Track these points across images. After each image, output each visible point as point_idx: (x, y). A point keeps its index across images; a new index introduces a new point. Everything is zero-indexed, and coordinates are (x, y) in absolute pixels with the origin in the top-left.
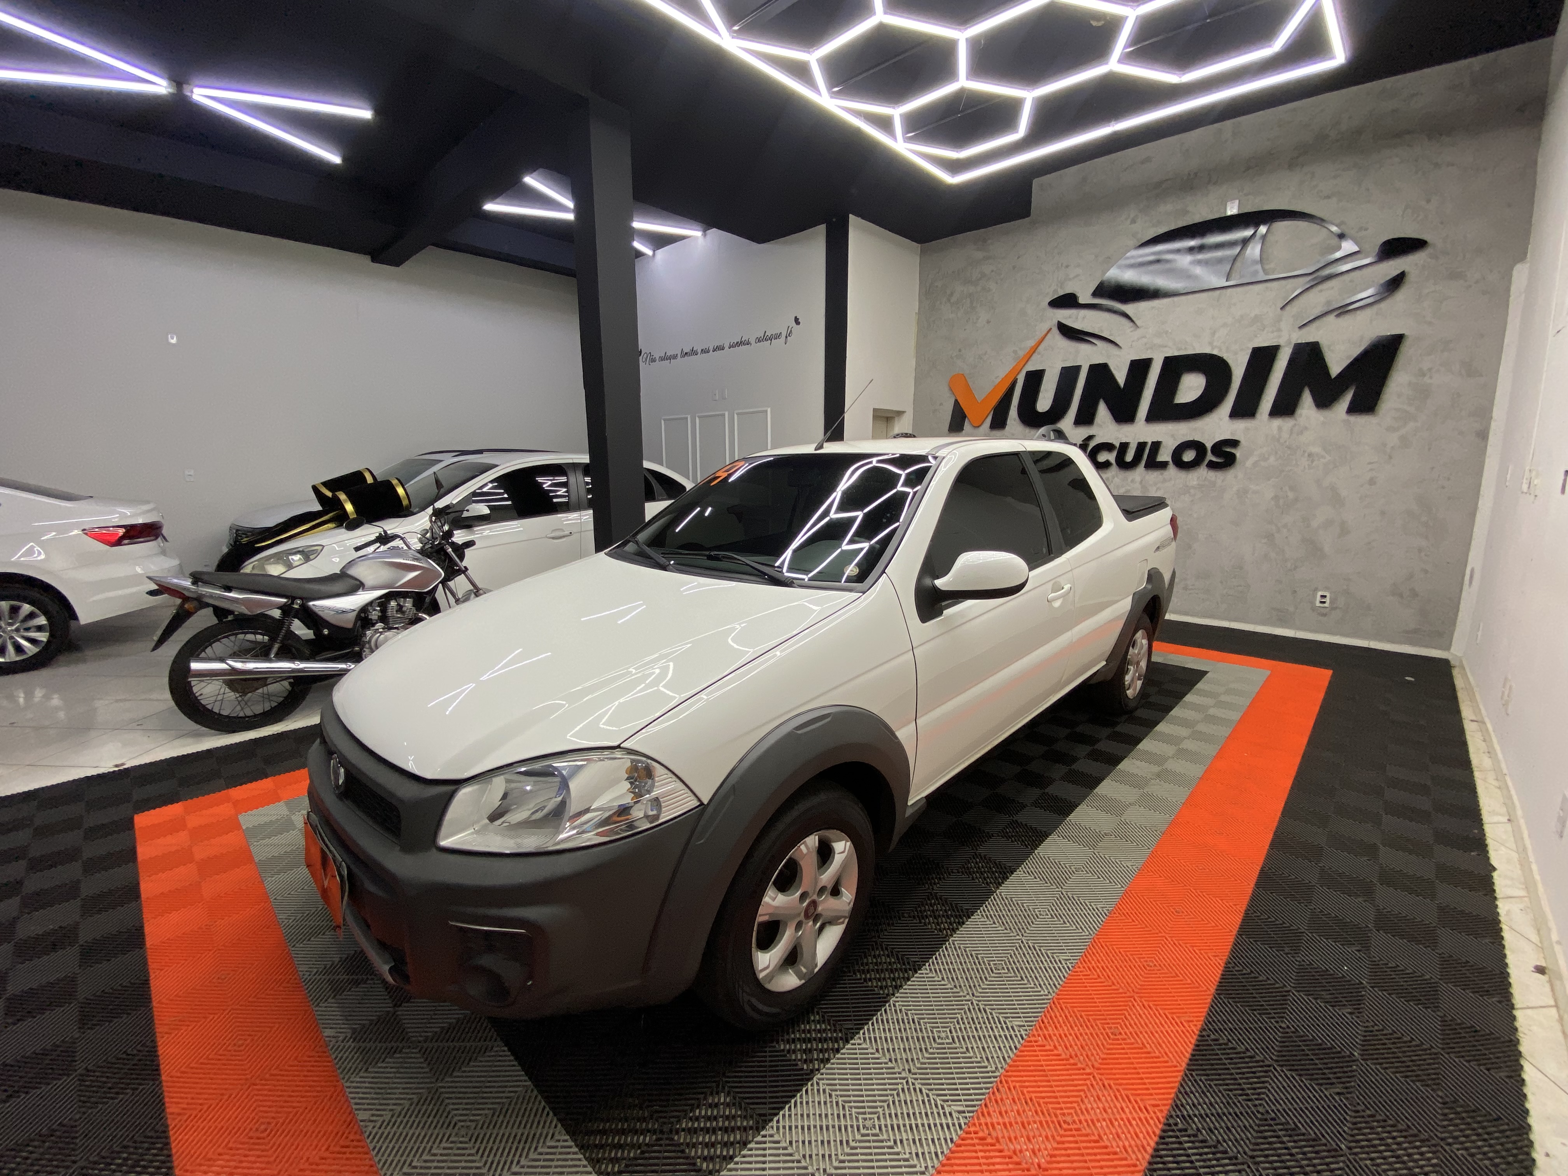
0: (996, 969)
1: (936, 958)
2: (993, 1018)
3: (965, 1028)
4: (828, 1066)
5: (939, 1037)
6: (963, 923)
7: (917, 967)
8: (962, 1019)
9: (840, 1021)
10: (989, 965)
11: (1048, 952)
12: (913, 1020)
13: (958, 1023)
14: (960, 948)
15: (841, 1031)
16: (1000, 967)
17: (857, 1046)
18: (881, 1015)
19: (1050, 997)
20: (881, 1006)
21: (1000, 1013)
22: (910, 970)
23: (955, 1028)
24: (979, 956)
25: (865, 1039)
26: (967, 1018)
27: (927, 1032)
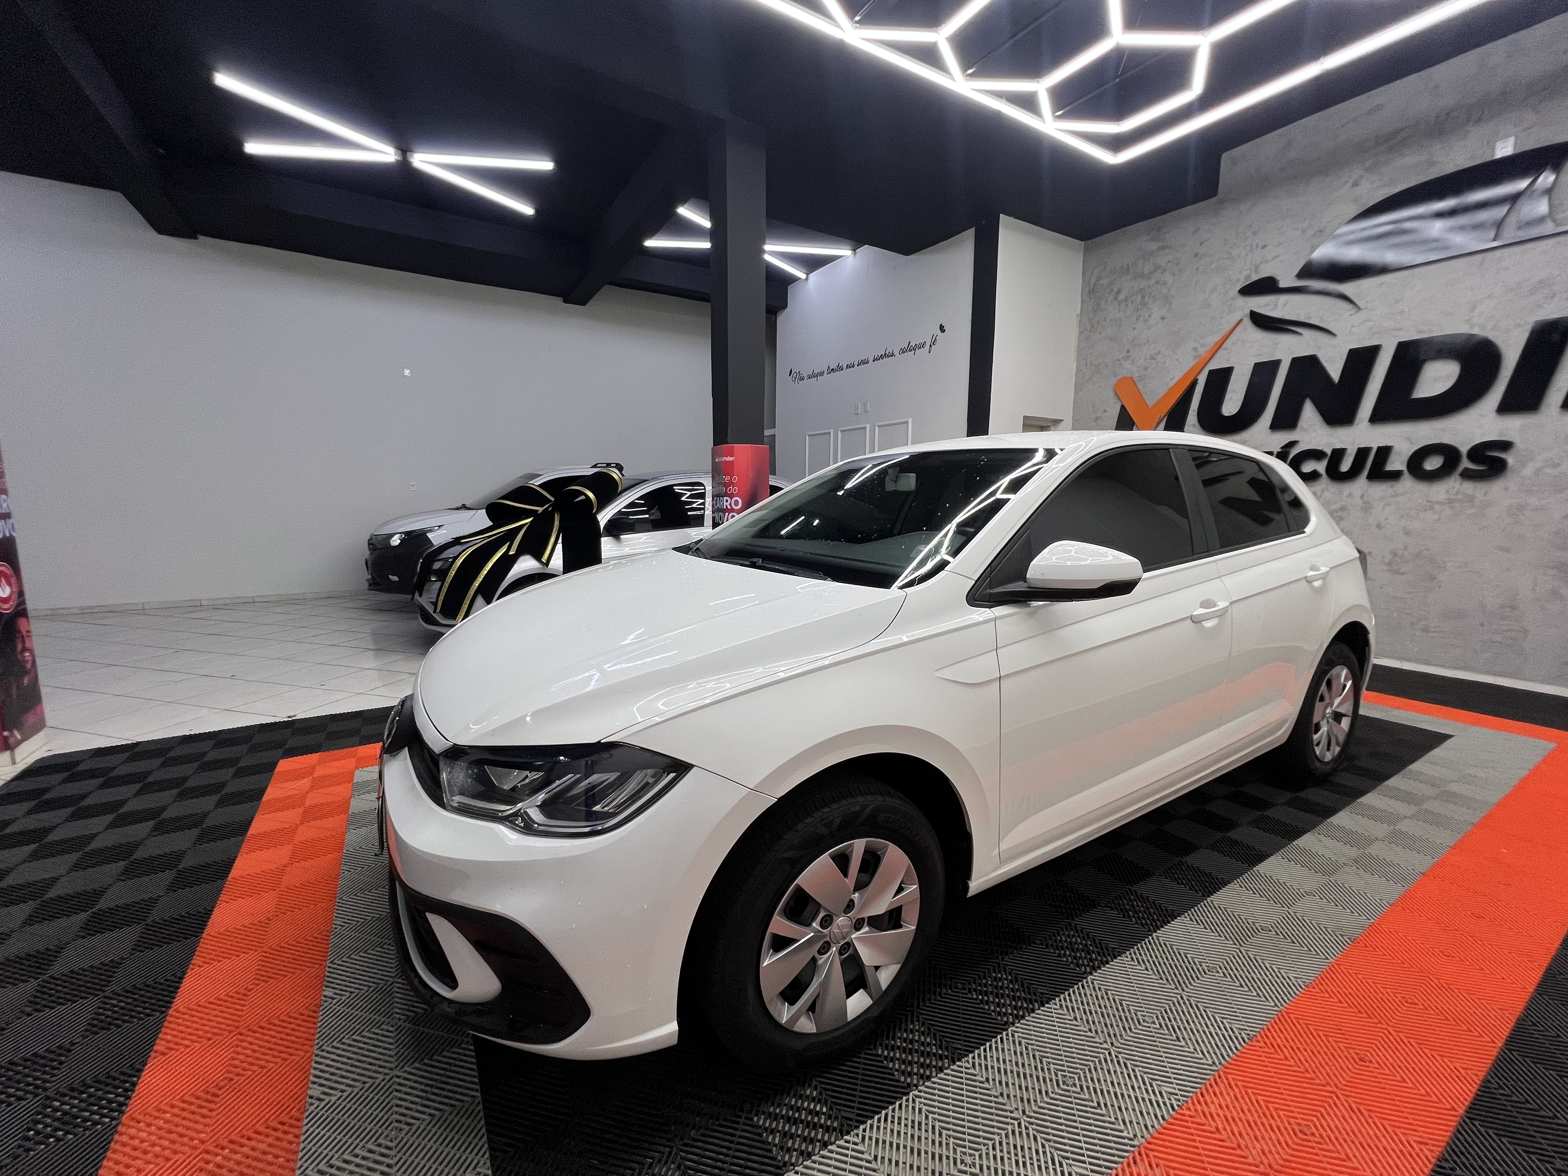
0: (1064, 1083)
1: (985, 1050)
2: (1044, 1153)
3: (1002, 1158)
4: (808, 1163)
5: (962, 1162)
6: (1033, 1011)
7: (956, 1056)
8: (1001, 1143)
9: (840, 1105)
10: (1056, 1075)
11: (1145, 1076)
12: (933, 1127)
13: (994, 1149)
14: (1020, 1043)
15: (836, 1118)
16: (1070, 1082)
17: (850, 1146)
18: (893, 1111)
19: (1135, 1143)
20: (897, 1098)
21: (1057, 1149)
22: (947, 1057)
23: (987, 1154)
24: (1044, 1060)
25: (864, 1138)
26: (1008, 1144)
27: (948, 1149)
